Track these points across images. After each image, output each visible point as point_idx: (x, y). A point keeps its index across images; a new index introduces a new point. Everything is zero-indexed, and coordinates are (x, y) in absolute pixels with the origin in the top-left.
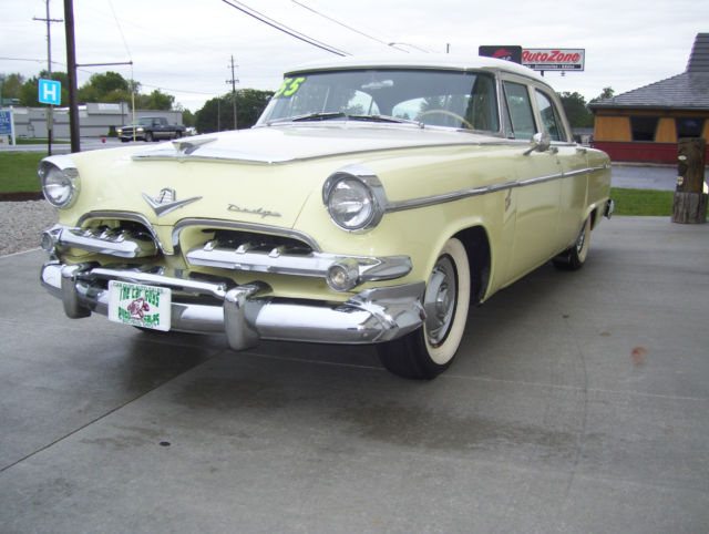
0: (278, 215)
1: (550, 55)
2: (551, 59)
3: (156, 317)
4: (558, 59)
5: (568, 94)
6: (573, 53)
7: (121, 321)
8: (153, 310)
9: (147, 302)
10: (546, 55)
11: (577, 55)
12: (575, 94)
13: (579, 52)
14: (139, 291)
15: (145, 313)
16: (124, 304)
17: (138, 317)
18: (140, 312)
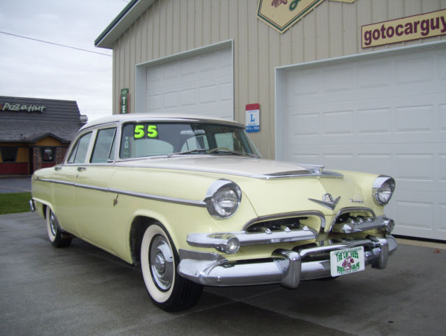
3: (358, 265)
8: (356, 261)
9: (353, 258)
14: (347, 253)
15: (352, 264)
16: (340, 263)
17: (348, 268)
18: (349, 265)
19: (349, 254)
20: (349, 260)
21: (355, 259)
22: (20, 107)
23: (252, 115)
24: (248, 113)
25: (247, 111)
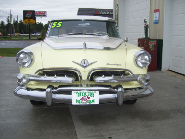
0: (121, 65)
1: (37, 13)
2: (38, 14)
3: (93, 101)
4: (40, 14)
5: (39, 23)
6: (43, 12)
7: (78, 104)
8: (92, 98)
9: (89, 96)
10: (36, 13)
11: (44, 13)
12: (41, 23)
13: (45, 12)
14: (85, 93)
15: (88, 100)
16: (79, 98)
17: (85, 101)
18: (86, 100)
19: (87, 94)
20: (86, 97)
21: (91, 97)
22: (106, 13)
23: (156, 15)
24: (155, 14)
25: (154, 13)
